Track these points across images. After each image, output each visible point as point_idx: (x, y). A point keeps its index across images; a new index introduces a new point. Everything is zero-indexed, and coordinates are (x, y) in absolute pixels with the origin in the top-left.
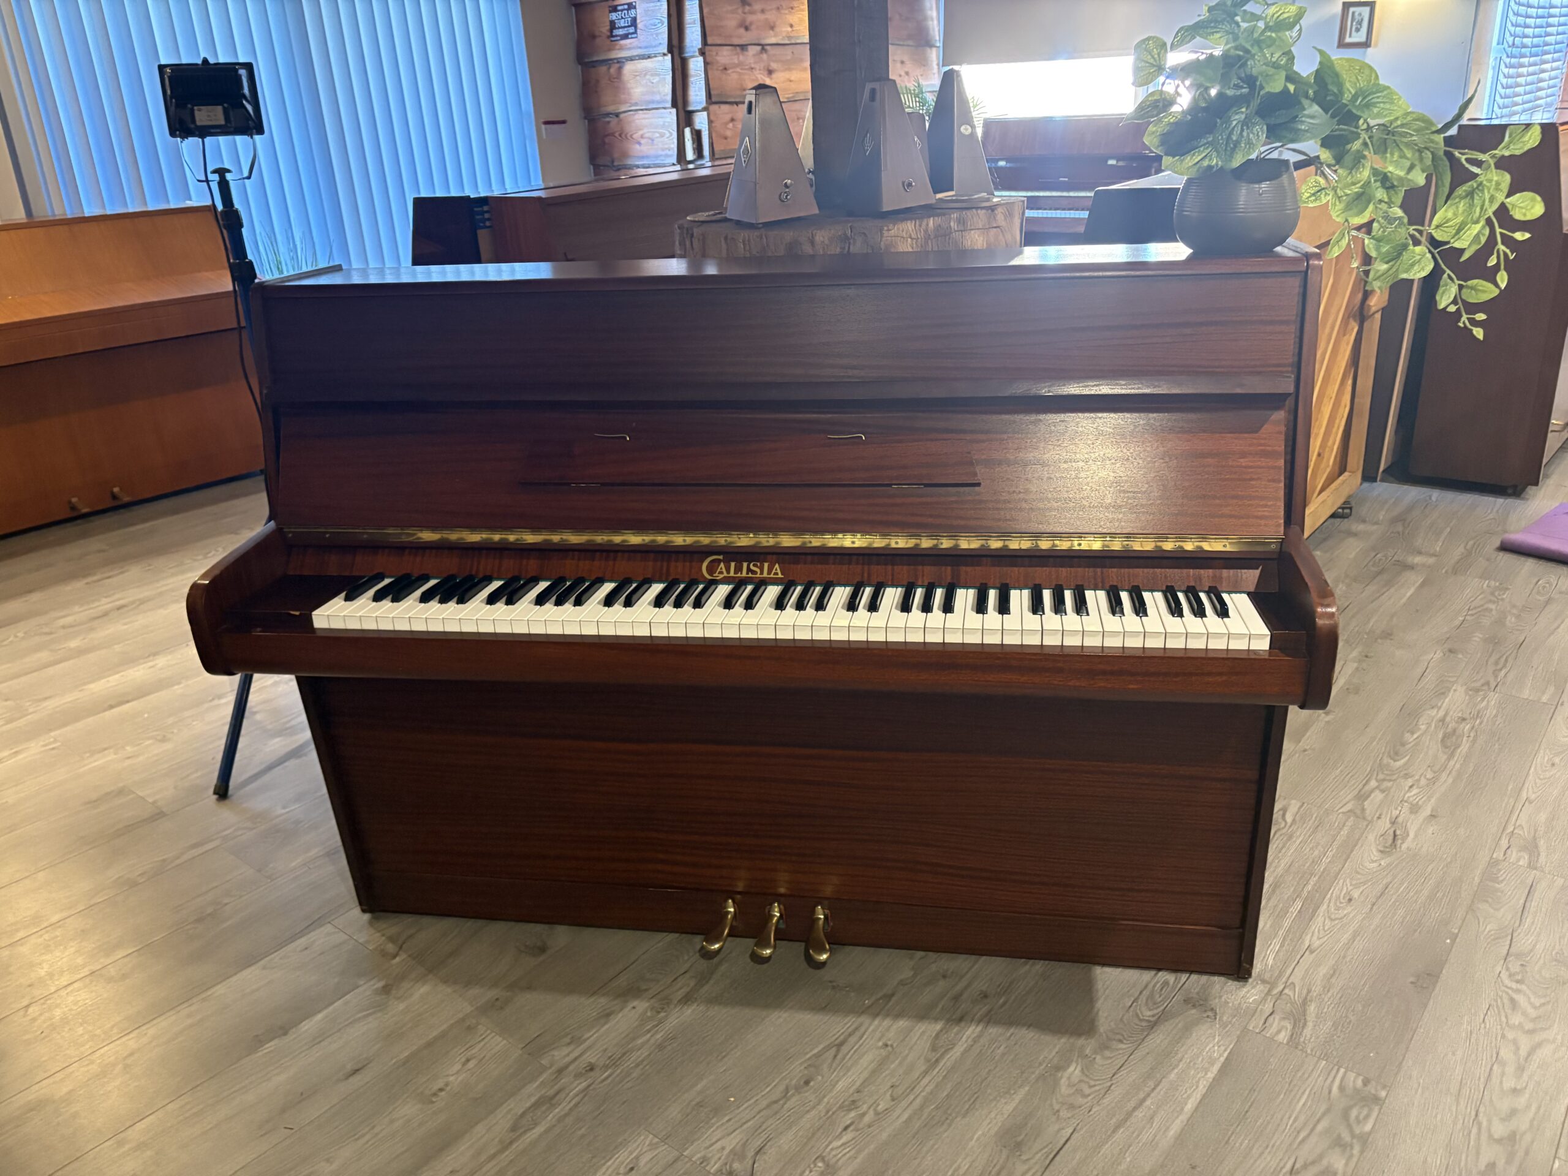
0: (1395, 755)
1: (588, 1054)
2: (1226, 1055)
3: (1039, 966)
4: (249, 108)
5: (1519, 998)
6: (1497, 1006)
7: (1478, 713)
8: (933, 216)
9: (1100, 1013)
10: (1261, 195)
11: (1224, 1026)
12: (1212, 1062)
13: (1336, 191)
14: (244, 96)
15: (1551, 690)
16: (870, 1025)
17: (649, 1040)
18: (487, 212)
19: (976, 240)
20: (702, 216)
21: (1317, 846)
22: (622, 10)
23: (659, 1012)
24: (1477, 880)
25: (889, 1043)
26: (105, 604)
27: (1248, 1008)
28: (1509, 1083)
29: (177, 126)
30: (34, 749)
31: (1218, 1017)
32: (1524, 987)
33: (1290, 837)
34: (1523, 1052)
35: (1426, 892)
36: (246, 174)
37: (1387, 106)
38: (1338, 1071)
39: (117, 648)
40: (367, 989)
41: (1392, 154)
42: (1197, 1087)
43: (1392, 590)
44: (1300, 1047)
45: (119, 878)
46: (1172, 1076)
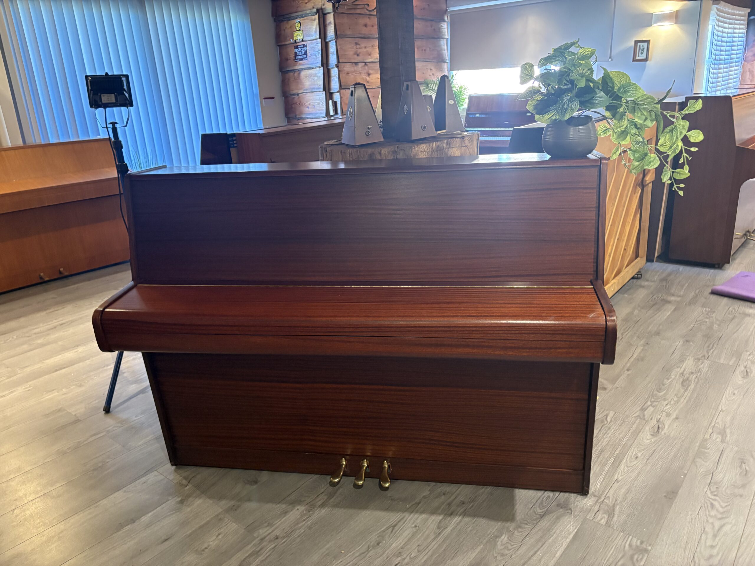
0: (659, 390)
1: (275, 531)
2: (576, 530)
3: (489, 489)
4: (127, 95)
5: (715, 503)
6: (705, 507)
7: (699, 369)
8: (435, 141)
9: (517, 511)
10: (579, 132)
11: (575, 517)
12: (569, 534)
13: (614, 130)
14: (124, 90)
15: (734, 359)
16: (409, 517)
17: (304, 525)
18: (235, 140)
19: (455, 152)
20: (331, 142)
21: (622, 433)
22: (300, 48)
23: (309, 511)
24: (696, 448)
25: (417, 525)
26: (55, 323)
27: (587, 508)
28: (709, 543)
29: (94, 103)
30: (20, 391)
31: (573, 512)
32: (717, 498)
33: (609, 428)
34: (717, 528)
35: (672, 454)
36: (125, 124)
37: (634, 92)
38: (629, 537)
39: (60, 343)
40: (173, 502)
41: (638, 114)
42: (562, 545)
43: (660, 313)
44: (611, 527)
45: (58, 450)
46: (550, 540)
